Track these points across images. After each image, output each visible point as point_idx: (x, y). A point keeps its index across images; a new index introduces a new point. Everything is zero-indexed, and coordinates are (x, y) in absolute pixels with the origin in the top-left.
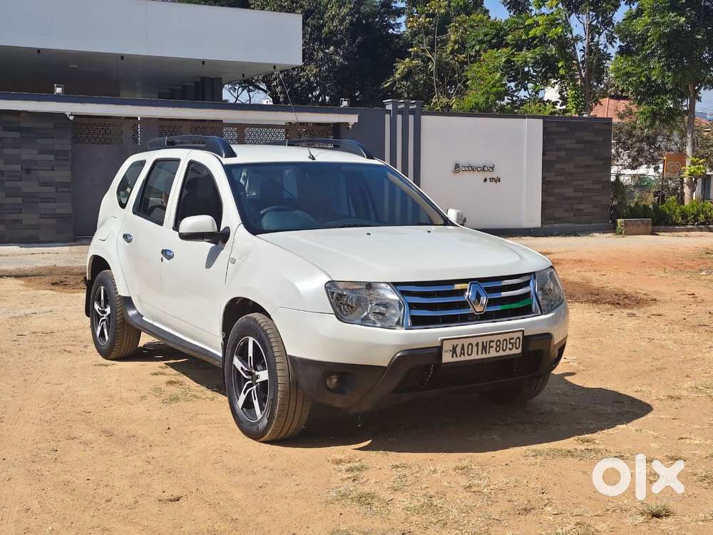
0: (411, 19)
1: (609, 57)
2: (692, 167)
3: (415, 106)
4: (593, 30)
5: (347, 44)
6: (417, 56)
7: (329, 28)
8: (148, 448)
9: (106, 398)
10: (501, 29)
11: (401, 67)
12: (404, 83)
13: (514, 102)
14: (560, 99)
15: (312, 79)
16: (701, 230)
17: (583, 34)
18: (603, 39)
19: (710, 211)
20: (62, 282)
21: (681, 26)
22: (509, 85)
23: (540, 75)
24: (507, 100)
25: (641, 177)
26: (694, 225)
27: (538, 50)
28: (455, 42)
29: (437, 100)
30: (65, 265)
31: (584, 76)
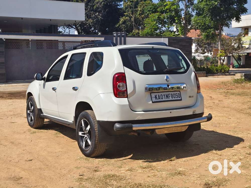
0: (125, 3)
1: (193, 16)
2: (221, 53)
3: (124, 34)
4: (187, 7)
5: (103, 12)
6: (127, 16)
7: (96, 6)
8: (24, 146)
9: (13, 133)
10: (156, 6)
11: (122, 20)
12: (123, 25)
13: (161, 32)
14: (176, 30)
15: (91, 24)
16: (223, 75)
17: (184, 8)
18: (190, 10)
19: (226, 69)
20: (1, 96)
21: (216, 5)
22: (159, 26)
23: (169, 22)
24: (158, 31)
25: (207, 57)
26: (220, 73)
27: (168, 14)
28: (141, 11)
29: (134, 31)
30: (3, 91)
31: (184, 23)
